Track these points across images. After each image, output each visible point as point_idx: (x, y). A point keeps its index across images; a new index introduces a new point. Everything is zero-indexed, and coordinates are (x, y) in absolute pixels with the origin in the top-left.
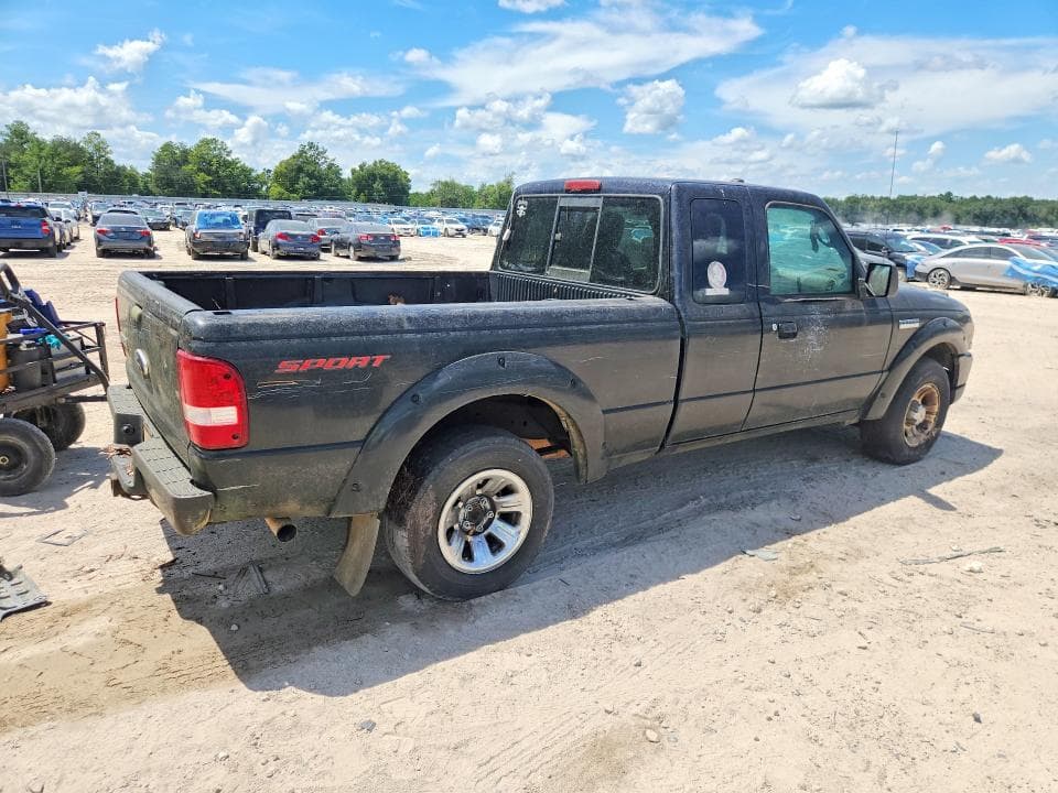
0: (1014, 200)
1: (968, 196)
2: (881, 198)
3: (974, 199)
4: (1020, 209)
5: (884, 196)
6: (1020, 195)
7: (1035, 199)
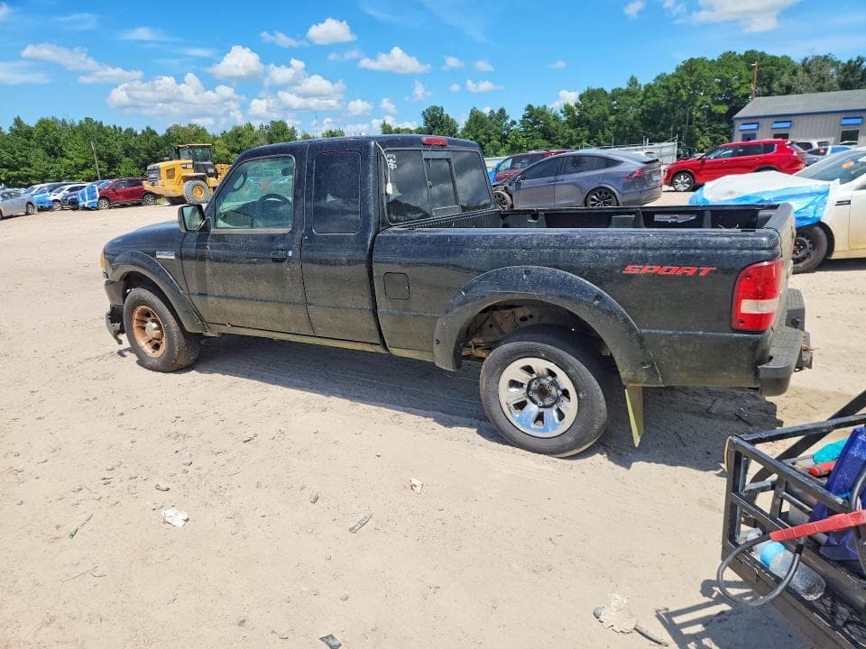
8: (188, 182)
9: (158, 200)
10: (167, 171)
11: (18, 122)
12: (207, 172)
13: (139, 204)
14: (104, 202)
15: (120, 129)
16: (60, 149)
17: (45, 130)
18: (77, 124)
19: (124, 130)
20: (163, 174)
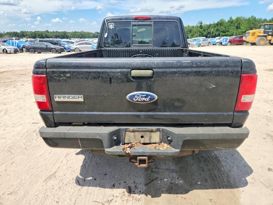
0: (63, 32)
1: (52, 31)
2: (30, 32)
3: (54, 32)
4: (65, 34)
5: (31, 31)
6: (63, 31)
7: (67, 32)
8: (259, 37)
9: (247, 44)
10: (253, 33)
11: (231, 18)
12: (268, 34)
13: (242, 45)
14: (229, 43)
15: (262, 19)
16: (240, 27)
17: (237, 20)
18: (248, 18)
19: (263, 19)
20: (251, 34)
